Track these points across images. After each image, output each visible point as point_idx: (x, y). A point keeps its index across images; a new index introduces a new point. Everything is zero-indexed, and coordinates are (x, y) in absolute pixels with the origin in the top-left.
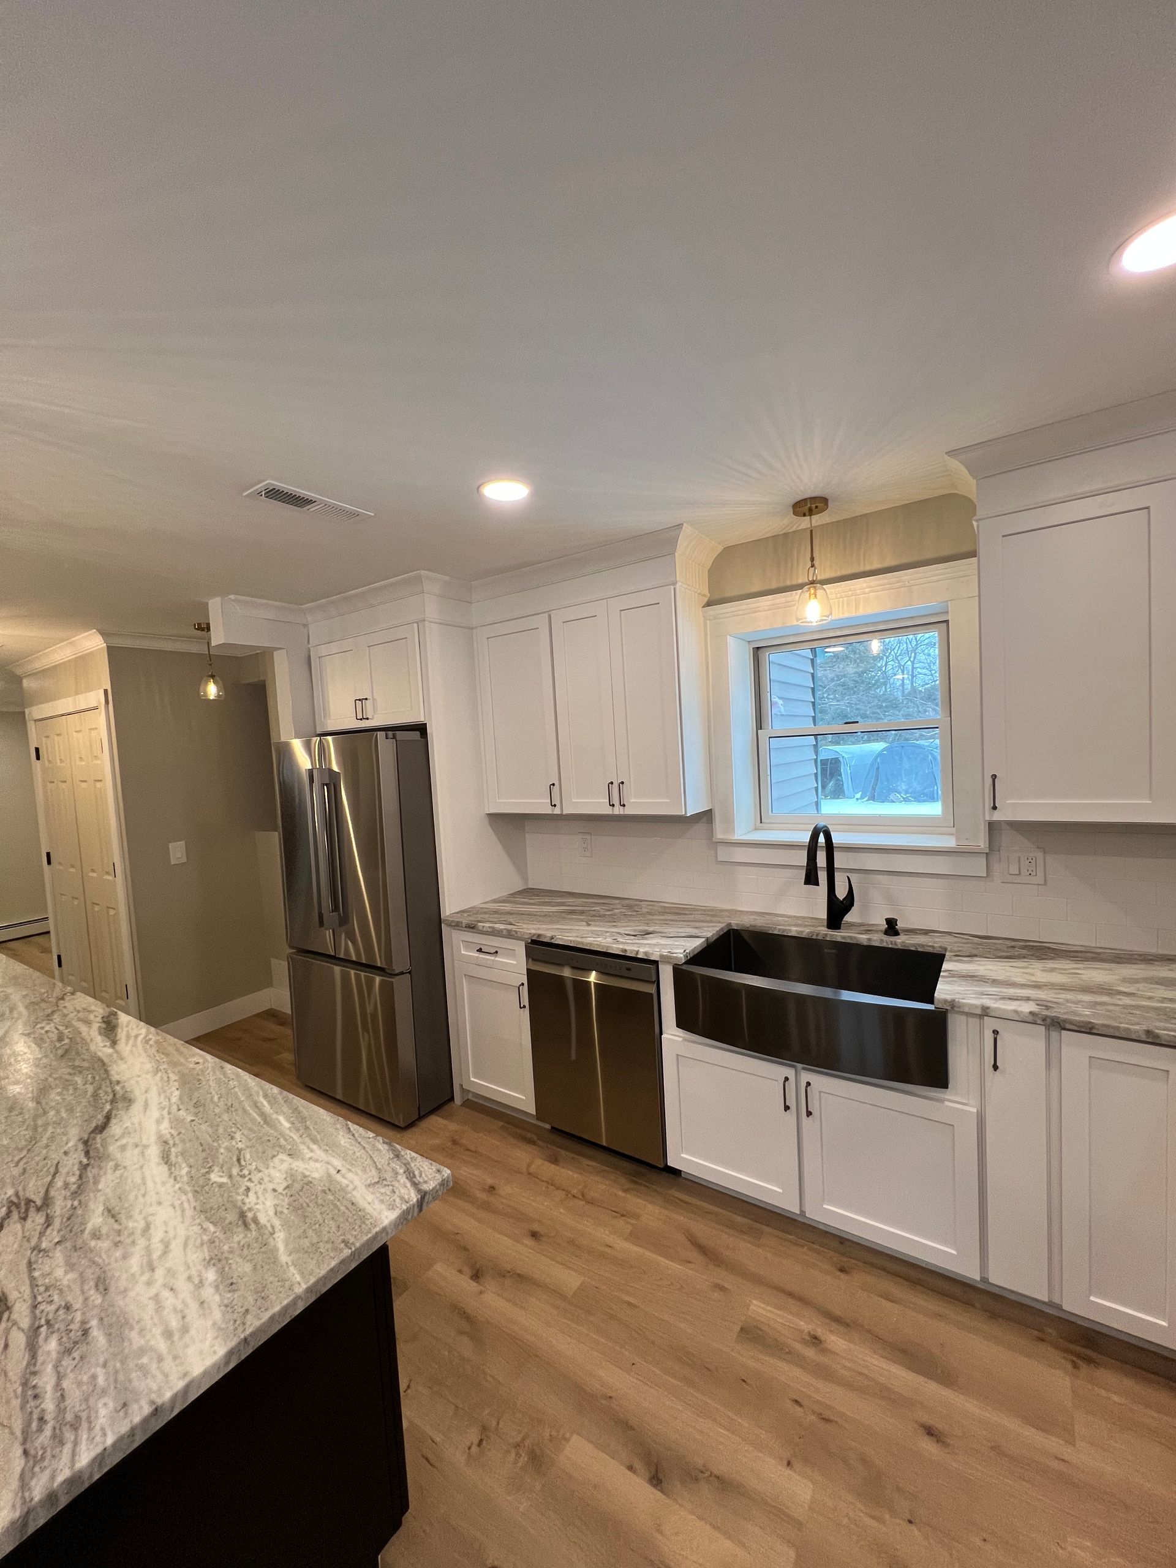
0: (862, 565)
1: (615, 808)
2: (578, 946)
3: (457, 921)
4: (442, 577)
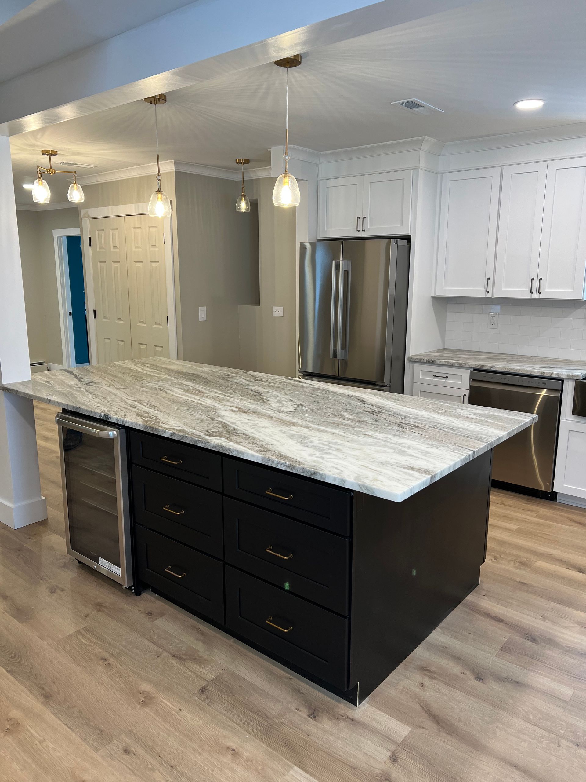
1: (533, 294)
2: (510, 371)
3: (420, 359)
4: (434, 140)
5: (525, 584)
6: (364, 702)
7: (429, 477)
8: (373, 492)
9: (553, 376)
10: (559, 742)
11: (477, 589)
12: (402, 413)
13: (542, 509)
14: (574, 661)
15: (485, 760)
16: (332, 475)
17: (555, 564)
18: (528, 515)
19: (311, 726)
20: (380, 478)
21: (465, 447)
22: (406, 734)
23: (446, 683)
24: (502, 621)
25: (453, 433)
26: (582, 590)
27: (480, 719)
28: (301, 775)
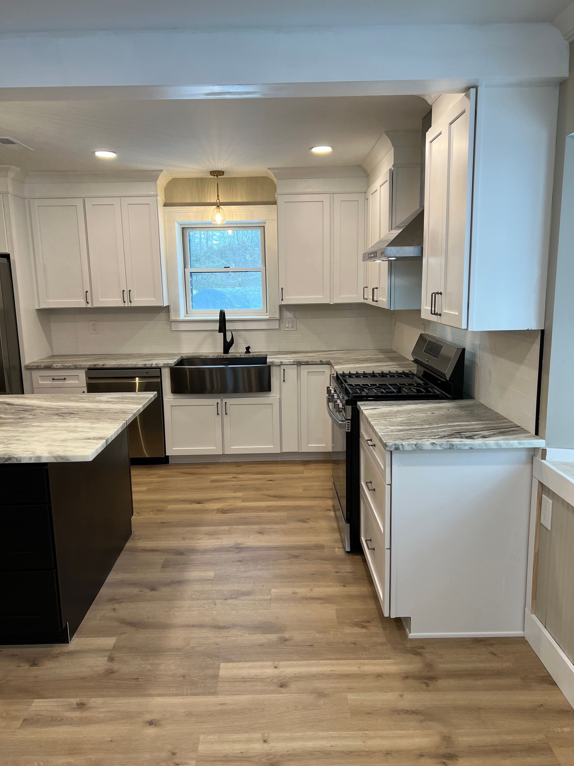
0: (234, 199)
1: (125, 303)
2: (119, 366)
3: (37, 366)
4: (18, 169)
5: (164, 523)
6: (73, 639)
7: (105, 441)
8: (68, 459)
9: (153, 366)
10: (214, 602)
11: (132, 536)
12: (52, 407)
13: (161, 471)
14: (209, 556)
15: (173, 632)
16: (27, 456)
17: (181, 504)
18: (152, 478)
19: (35, 671)
20: (68, 449)
21: (118, 419)
22: (114, 642)
23: (131, 602)
24: (157, 551)
25: (104, 413)
26: (202, 514)
27: (162, 611)
28: (42, 702)
